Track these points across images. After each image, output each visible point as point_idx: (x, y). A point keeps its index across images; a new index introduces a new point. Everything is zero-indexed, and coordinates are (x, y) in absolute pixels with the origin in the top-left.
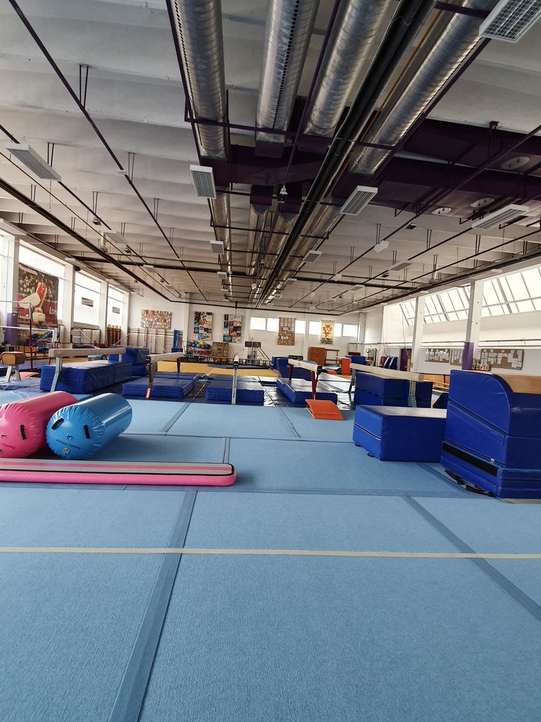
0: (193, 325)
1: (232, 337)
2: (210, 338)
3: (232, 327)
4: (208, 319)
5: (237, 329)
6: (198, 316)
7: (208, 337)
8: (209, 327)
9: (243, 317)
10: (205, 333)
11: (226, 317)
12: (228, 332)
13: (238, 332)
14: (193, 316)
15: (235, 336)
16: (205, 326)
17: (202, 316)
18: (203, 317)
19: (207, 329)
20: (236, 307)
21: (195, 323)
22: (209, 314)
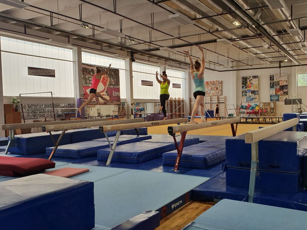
0: (241, 90)
1: (278, 96)
2: (257, 100)
3: (278, 87)
4: (255, 82)
5: (282, 88)
6: (245, 80)
7: (255, 98)
8: (256, 90)
9: (289, 76)
10: (253, 96)
11: (272, 78)
12: (274, 92)
13: (285, 91)
14: (241, 81)
15: (282, 95)
16: (252, 89)
17: (248, 80)
18: (250, 81)
19: (254, 91)
20: (280, 67)
21: (243, 87)
22: (255, 77)
